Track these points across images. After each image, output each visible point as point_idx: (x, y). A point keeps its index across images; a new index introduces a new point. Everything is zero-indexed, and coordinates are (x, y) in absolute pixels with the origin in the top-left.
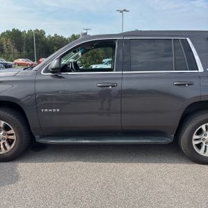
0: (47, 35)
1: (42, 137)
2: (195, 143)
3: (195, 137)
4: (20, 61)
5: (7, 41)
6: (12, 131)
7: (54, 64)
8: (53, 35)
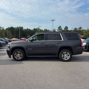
0: (24, 29)
1: (28, 55)
2: (62, 56)
3: (62, 55)
4: (14, 39)
5: (8, 31)
6: (21, 54)
7: (31, 39)
8: (26, 29)
